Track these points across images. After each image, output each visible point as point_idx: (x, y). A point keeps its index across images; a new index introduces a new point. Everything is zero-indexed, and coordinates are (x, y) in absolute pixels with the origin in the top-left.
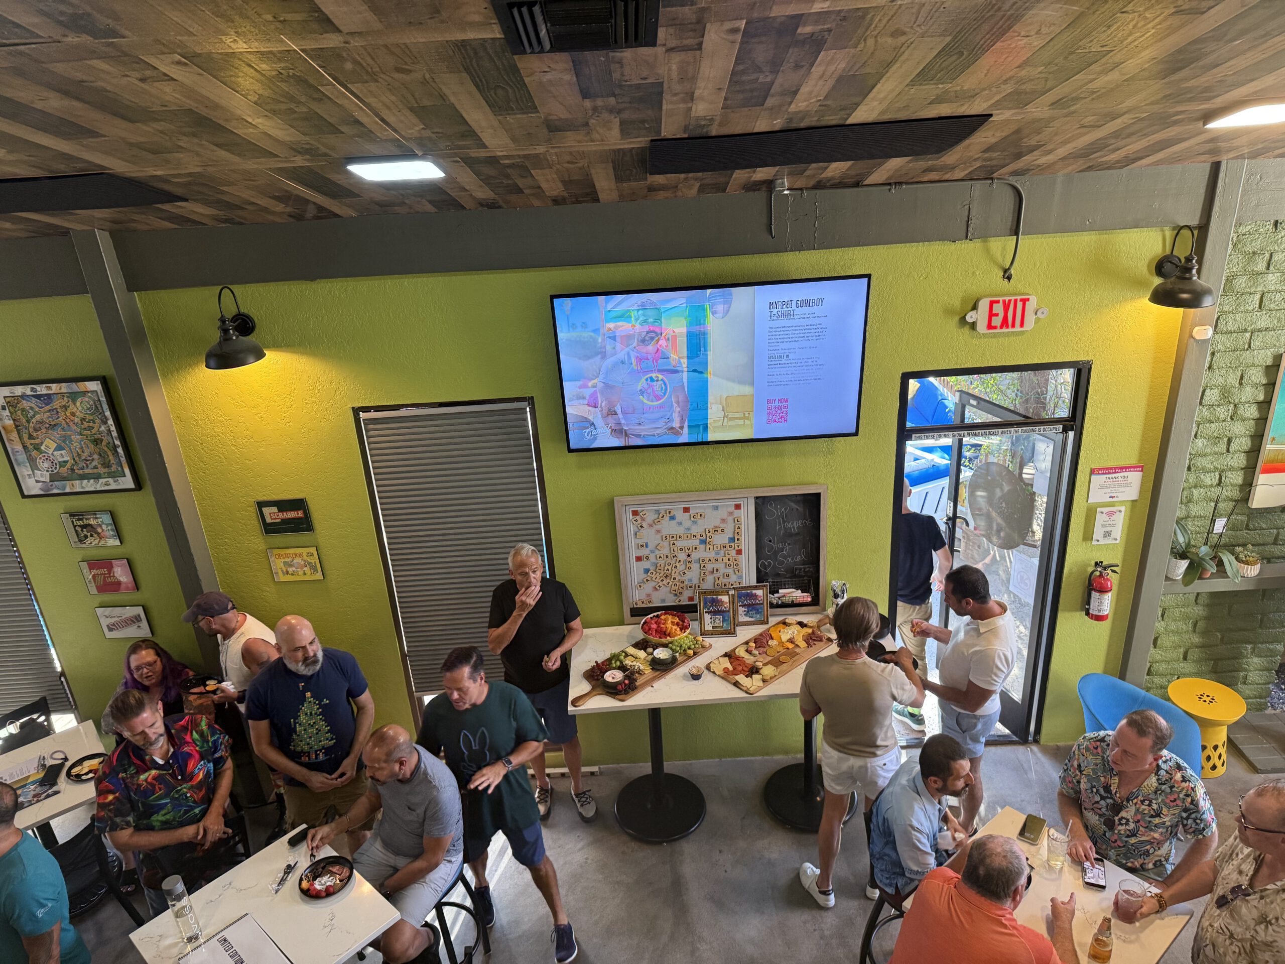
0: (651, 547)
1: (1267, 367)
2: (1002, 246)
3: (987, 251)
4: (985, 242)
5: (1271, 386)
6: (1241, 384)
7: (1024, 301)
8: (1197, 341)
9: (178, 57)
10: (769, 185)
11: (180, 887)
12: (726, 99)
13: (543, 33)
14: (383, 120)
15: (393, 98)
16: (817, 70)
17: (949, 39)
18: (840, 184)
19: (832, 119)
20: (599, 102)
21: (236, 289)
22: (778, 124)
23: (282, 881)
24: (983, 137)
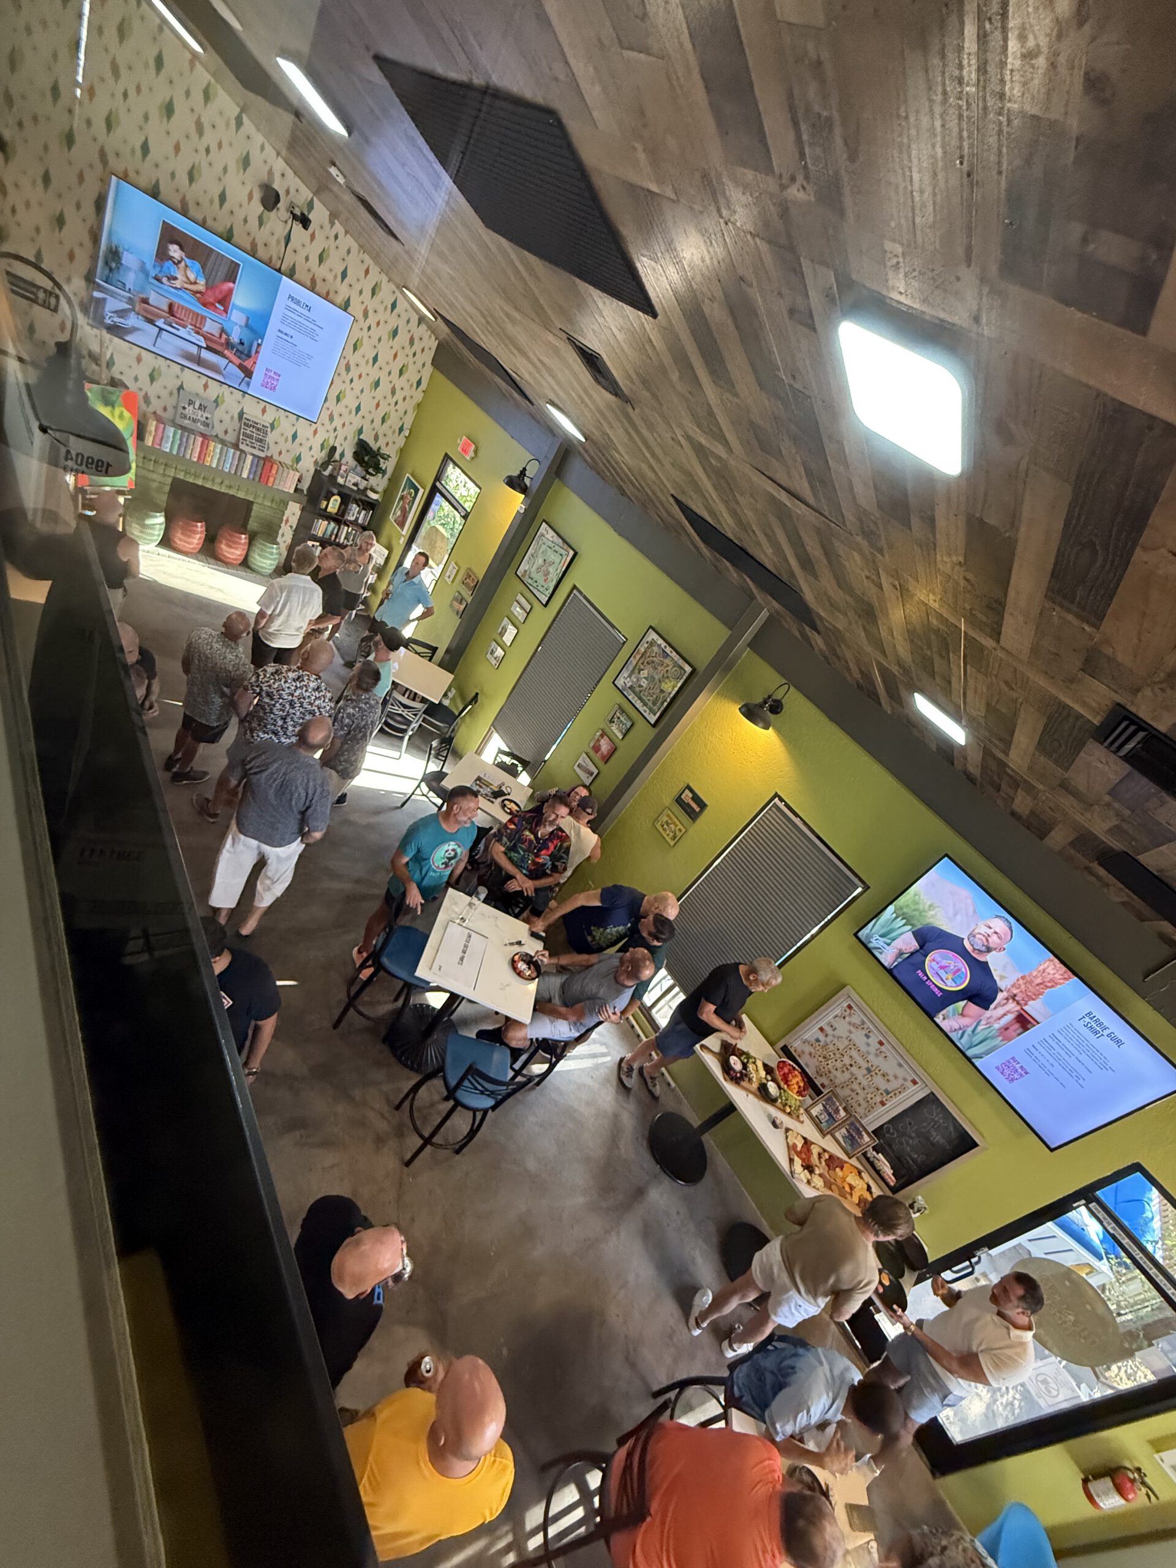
0: (836, 1033)
13: (1129, 746)
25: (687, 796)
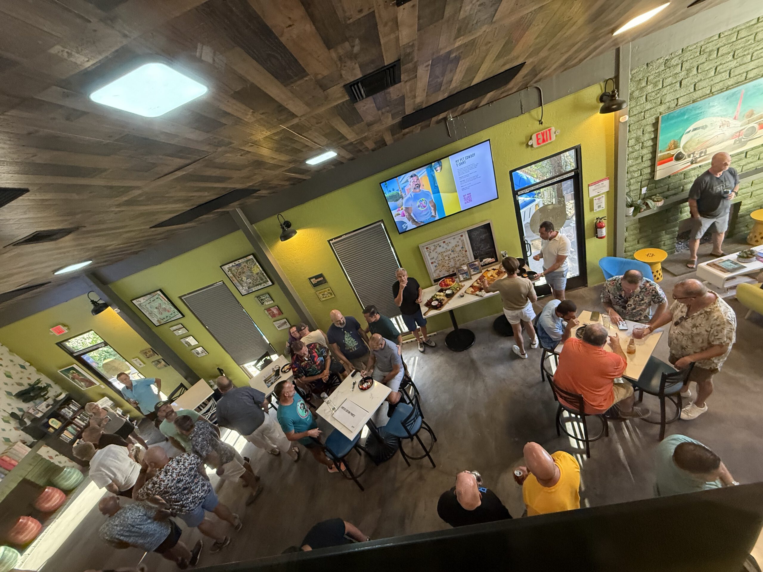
0: (435, 258)
1: (653, 124)
2: (536, 112)
3: (531, 116)
4: (529, 112)
5: (656, 131)
6: (643, 134)
7: (550, 130)
8: (622, 123)
9: (250, 144)
10: (445, 119)
11: (326, 395)
12: (427, 93)
13: (363, 92)
14: (315, 142)
15: (317, 134)
16: (458, 70)
17: (507, 38)
18: (471, 110)
19: (466, 86)
20: (384, 110)
21: (282, 214)
22: (446, 95)
23: (353, 388)
24: (523, 72)
25: (314, 281)
